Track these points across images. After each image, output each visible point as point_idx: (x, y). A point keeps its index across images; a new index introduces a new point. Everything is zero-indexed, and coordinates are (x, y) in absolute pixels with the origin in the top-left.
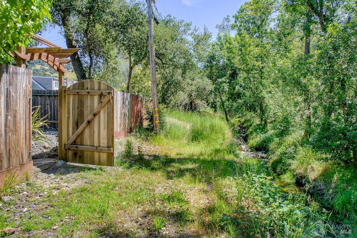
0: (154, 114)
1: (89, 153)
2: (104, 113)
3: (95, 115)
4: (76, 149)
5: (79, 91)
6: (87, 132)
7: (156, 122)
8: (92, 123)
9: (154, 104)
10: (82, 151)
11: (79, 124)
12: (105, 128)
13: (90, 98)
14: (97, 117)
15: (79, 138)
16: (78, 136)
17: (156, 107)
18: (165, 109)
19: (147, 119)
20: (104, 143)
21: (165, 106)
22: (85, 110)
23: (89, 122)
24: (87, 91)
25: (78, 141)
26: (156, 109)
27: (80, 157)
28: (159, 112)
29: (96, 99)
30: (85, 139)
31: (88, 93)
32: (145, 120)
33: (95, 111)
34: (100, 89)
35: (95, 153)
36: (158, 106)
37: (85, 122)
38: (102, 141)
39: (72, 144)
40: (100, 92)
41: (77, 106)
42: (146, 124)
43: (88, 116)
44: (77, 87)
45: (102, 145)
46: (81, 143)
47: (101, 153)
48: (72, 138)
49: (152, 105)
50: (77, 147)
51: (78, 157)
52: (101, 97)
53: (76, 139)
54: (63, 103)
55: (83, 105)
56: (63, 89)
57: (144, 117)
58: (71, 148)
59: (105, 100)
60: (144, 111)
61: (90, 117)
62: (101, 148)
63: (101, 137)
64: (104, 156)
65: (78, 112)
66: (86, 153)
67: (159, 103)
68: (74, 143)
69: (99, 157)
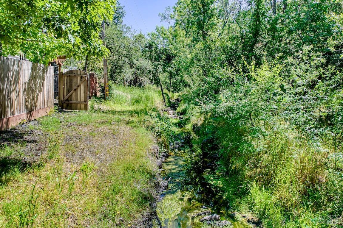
0: (105, 87)
1: (75, 104)
2: (83, 85)
3: (78, 86)
4: (68, 103)
5: (70, 75)
6: (74, 94)
7: (107, 93)
8: (77, 90)
9: (105, 81)
10: (71, 104)
11: (70, 90)
12: (83, 93)
13: (76, 78)
14: (79, 87)
15: (70, 97)
16: (70, 96)
17: (107, 83)
18: (113, 84)
19: (100, 91)
20: (83, 100)
21: (113, 82)
22: (73, 84)
23: (75, 90)
24: (75, 75)
25: (69, 99)
26: (107, 84)
27: (70, 106)
28: (109, 86)
29: (79, 79)
30: (73, 97)
31: (75, 76)
32: (98, 92)
33: (78, 84)
34: (81, 74)
35: (78, 104)
36: (108, 82)
37: (73, 89)
38: (82, 99)
39: (66, 100)
40: (81, 76)
41: (68, 82)
42: (99, 94)
43: (75, 87)
44: (69, 73)
45: (82, 100)
46: (71, 100)
47: (81, 105)
48: (66, 98)
49: (104, 81)
50: (69, 102)
51: (69, 106)
52: (81, 78)
53: (68, 98)
54: (61, 80)
55: (72, 81)
56: (61, 73)
57: (98, 89)
58: (65, 103)
59: (84, 79)
60: (98, 86)
61: (75, 88)
62: (82, 102)
63: (81, 97)
64: (83, 106)
65: (69, 85)
66: (73, 105)
67: (109, 80)
68: (67, 99)
69: (80, 106)
